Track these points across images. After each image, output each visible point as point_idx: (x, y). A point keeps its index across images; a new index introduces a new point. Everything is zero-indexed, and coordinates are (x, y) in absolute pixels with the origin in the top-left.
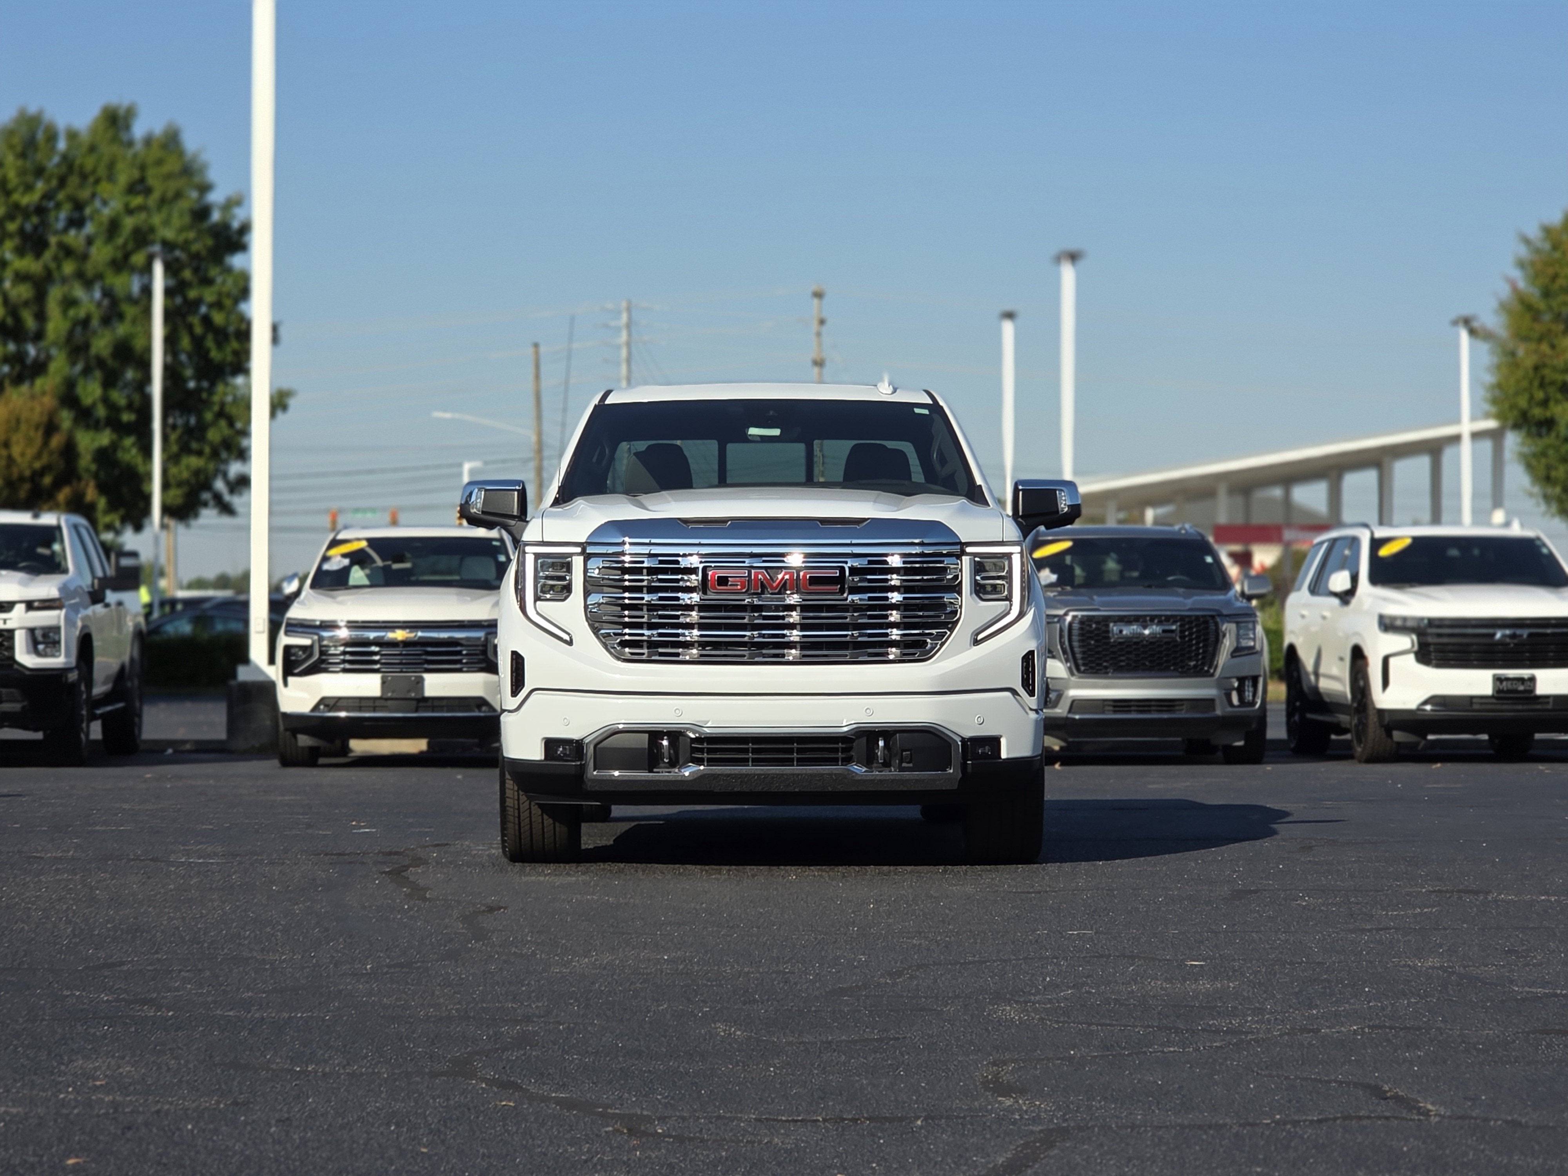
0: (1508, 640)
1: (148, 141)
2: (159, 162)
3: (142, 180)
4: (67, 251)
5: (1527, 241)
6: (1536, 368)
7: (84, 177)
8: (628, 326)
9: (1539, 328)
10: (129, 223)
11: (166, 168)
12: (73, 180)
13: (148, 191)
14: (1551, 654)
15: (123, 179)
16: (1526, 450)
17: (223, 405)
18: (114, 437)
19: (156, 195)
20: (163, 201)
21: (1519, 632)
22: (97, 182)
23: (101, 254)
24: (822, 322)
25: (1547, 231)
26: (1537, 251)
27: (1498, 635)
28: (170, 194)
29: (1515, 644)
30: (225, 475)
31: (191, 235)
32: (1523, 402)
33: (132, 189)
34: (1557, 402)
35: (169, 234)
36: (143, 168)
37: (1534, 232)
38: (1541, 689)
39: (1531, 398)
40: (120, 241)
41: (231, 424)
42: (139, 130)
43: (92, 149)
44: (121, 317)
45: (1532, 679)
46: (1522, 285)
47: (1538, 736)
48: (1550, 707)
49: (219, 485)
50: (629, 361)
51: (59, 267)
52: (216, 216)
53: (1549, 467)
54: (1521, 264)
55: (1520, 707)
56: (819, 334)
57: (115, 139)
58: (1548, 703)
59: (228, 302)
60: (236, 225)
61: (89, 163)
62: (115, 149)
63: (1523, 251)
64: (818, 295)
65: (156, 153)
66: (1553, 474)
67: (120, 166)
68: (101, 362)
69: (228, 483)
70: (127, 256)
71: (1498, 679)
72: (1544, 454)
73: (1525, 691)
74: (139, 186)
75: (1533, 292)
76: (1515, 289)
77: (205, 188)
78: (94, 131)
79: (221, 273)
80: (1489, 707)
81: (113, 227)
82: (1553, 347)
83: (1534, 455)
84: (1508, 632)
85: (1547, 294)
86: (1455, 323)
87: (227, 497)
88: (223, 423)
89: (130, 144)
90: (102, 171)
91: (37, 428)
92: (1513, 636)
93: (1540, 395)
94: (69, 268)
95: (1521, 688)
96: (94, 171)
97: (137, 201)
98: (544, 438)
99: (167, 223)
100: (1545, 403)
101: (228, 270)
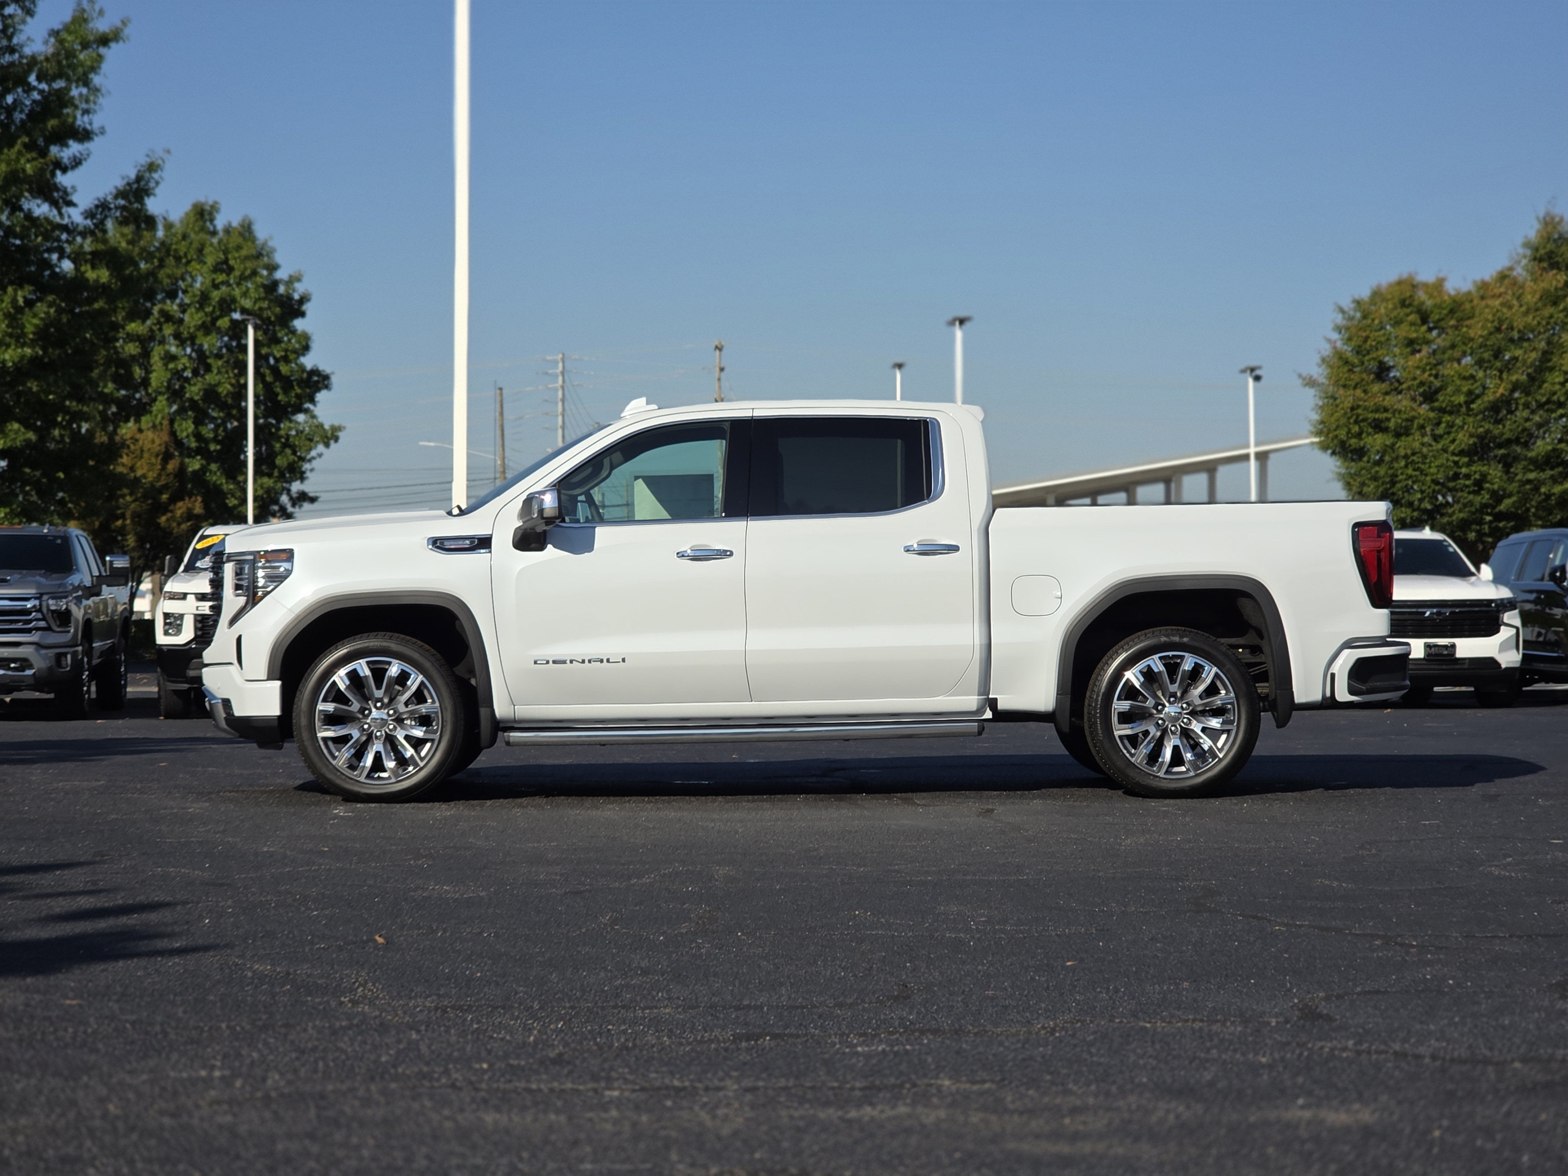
0: (1435, 616)
1: (228, 231)
2: (239, 248)
3: (226, 261)
4: (167, 317)
5: (1342, 311)
6: (1352, 409)
7: (178, 259)
8: (563, 373)
9: (1356, 378)
10: (216, 295)
11: (244, 252)
12: (171, 261)
13: (231, 269)
14: (1466, 627)
15: (210, 260)
16: (1343, 471)
17: (288, 437)
18: (204, 462)
19: (237, 273)
20: (243, 278)
21: (1443, 610)
22: (189, 262)
23: (192, 319)
24: (722, 370)
25: (1358, 303)
26: (1351, 318)
27: (1428, 614)
28: (248, 272)
29: (1440, 620)
30: (289, 491)
31: (265, 305)
32: (1342, 434)
33: (216, 269)
34: (1369, 434)
35: (247, 303)
36: (226, 252)
37: (1347, 304)
38: (1460, 654)
39: (1349, 432)
40: (209, 309)
41: (294, 453)
42: (220, 223)
43: (185, 237)
44: (208, 369)
45: (1453, 646)
46: (1339, 344)
47: (1436, 689)
48: (1466, 666)
49: (284, 499)
50: (563, 401)
51: (160, 330)
52: (282, 289)
53: (1363, 484)
54: (1338, 329)
55: (1444, 667)
56: (719, 379)
57: (203, 229)
58: (1464, 664)
59: (292, 356)
60: (296, 296)
61: (182, 248)
62: (203, 236)
63: (1339, 319)
64: (719, 348)
65: (236, 240)
66: (1365, 489)
67: (208, 250)
68: (193, 404)
69: (291, 499)
70: (214, 321)
71: (1428, 646)
72: (1358, 474)
73: (1448, 655)
74: (223, 267)
75: (1347, 349)
76: (1335, 348)
77: (273, 268)
78: (185, 221)
79: (287, 335)
80: (1420, 667)
81: (204, 299)
82: (1365, 392)
83: (1351, 475)
84: (1435, 610)
85: (1358, 351)
86: (1243, 371)
87: (290, 509)
88: (288, 451)
89: (214, 233)
90: (192, 254)
91: (157, 456)
92: (1438, 613)
93: (1356, 429)
94: (168, 330)
95: (1445, 652)
96: (186, 255)
97: (221, 277)
98: (506, 461)
99: (245, 294)
100: (1359, 435)
101: (293, 332)
